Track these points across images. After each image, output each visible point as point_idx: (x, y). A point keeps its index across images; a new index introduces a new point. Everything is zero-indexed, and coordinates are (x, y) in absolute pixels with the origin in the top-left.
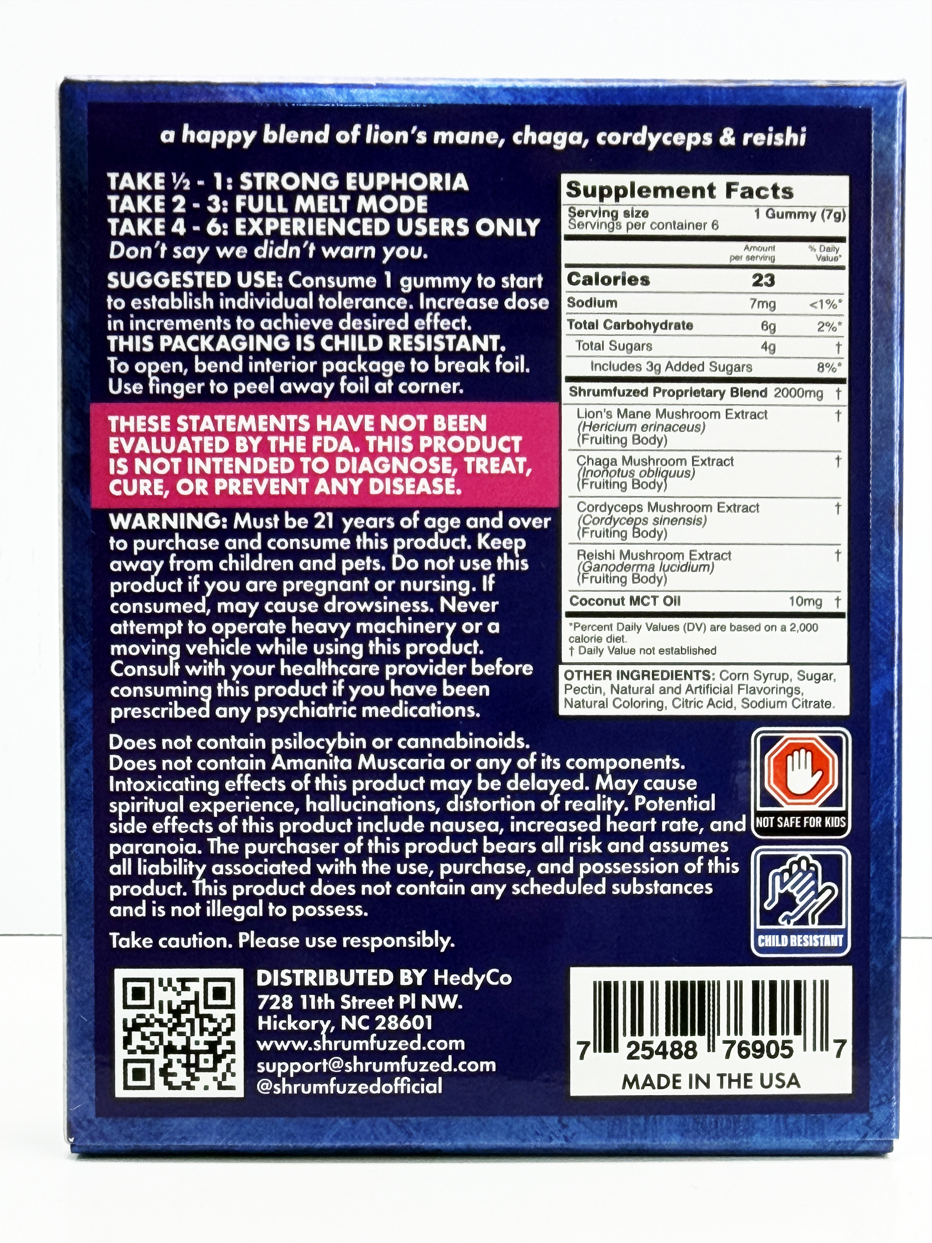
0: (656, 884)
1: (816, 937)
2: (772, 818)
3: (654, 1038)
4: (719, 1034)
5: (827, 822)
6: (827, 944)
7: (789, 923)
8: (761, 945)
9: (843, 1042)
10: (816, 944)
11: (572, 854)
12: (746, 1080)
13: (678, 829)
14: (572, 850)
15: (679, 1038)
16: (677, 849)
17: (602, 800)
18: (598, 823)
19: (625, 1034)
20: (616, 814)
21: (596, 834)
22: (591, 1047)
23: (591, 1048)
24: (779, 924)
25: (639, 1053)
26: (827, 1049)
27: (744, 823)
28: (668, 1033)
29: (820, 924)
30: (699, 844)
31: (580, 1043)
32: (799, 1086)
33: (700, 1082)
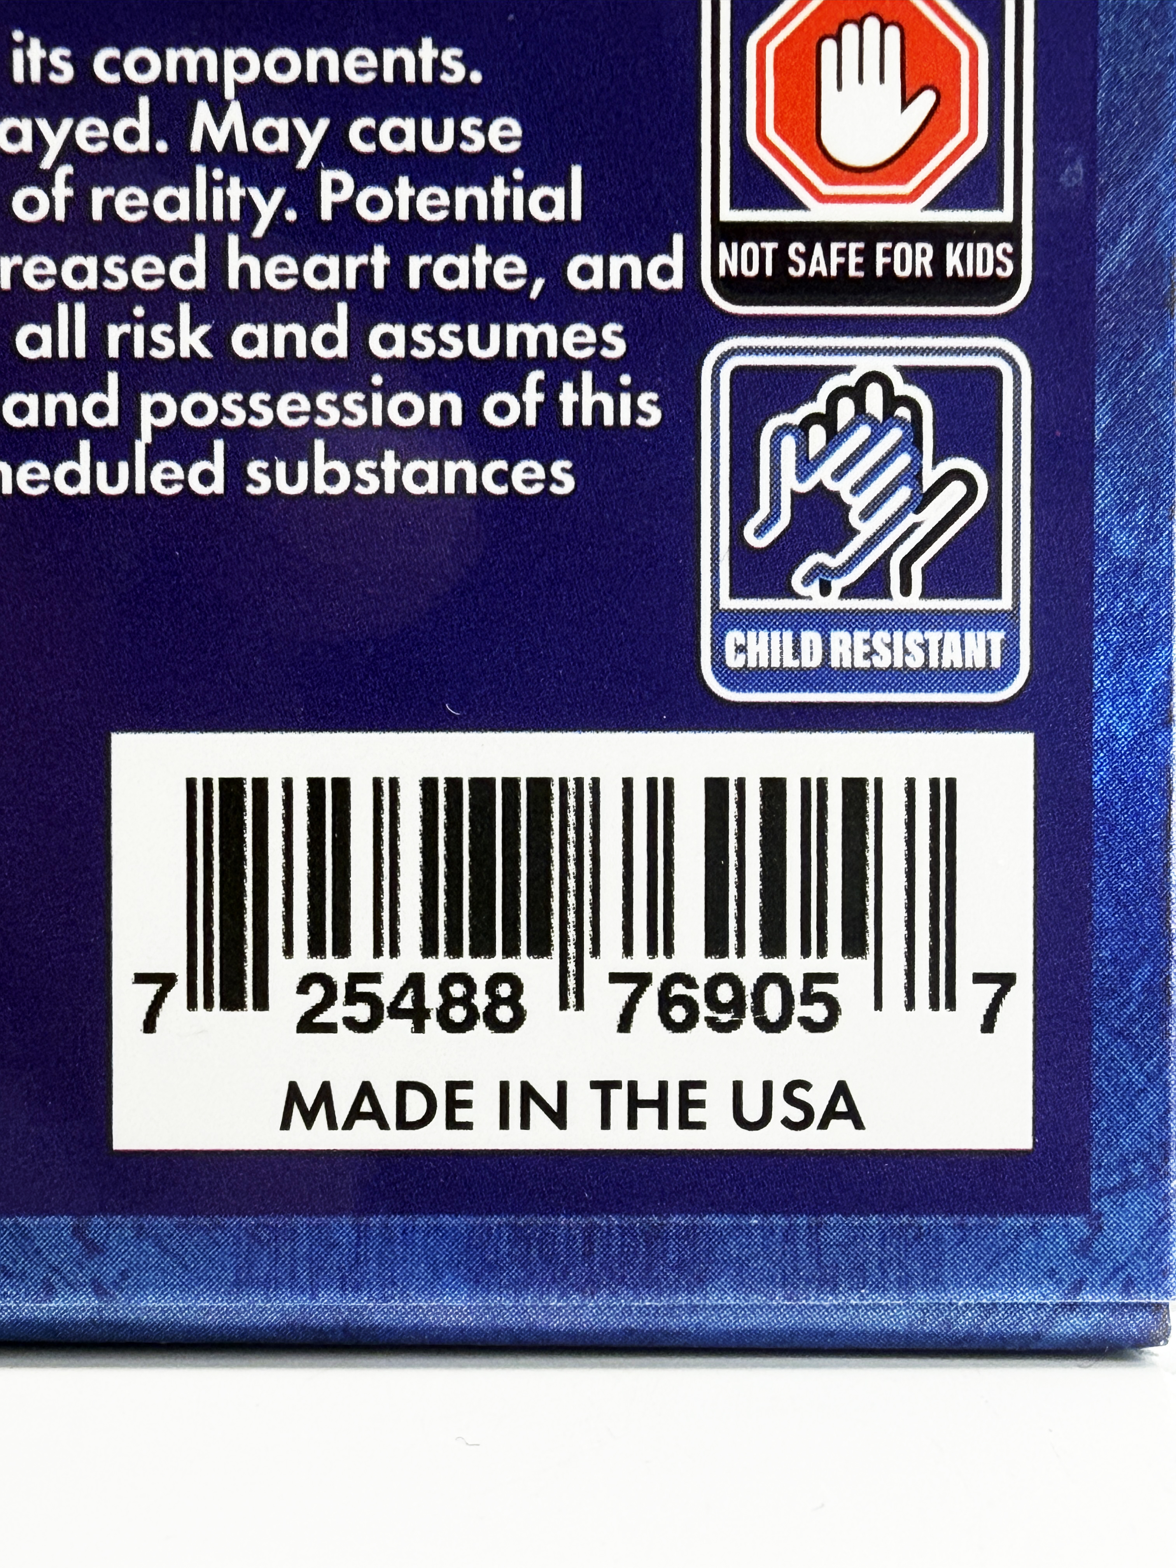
0: (390, 463)
1: (914, 637)
2: (770, 247)
3: (383, 964)
4: (596, 952)
5: (952, 261)
6: (952, 658)
7: (825, 589)
8: (734, 661)
9: (1006, 981)
10: (916, 661)
11: (113, 364)
12: (686, 1104)
13: (462, 282)
14: (113, 351)
15: (466, 964)
16: (457, 350)
17: (211, 183)
18: (199, 262)
19: (288, 951)
20: (259, 231)
21: (193, 296)
22: (179, 991)
23: (178, 993)
24: (793, 594)
25: (336, 1013)
26: (951, 1004)
27: (677, 262)
28: (429, 949)
29: (926, 594)
30: (532, 332)
31: (141, 978)
32: (859, 1125)
33: (534, 1107)
